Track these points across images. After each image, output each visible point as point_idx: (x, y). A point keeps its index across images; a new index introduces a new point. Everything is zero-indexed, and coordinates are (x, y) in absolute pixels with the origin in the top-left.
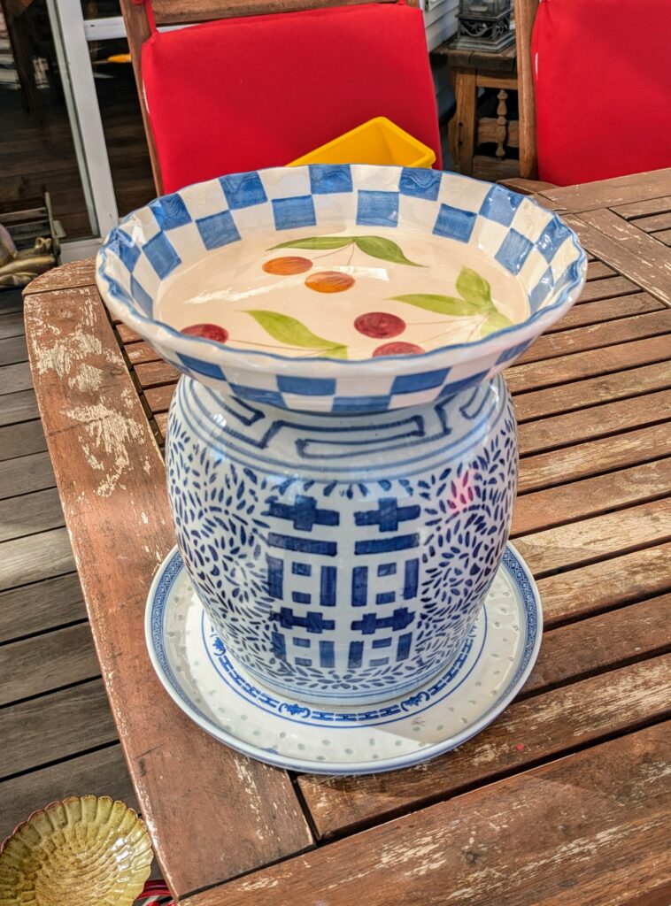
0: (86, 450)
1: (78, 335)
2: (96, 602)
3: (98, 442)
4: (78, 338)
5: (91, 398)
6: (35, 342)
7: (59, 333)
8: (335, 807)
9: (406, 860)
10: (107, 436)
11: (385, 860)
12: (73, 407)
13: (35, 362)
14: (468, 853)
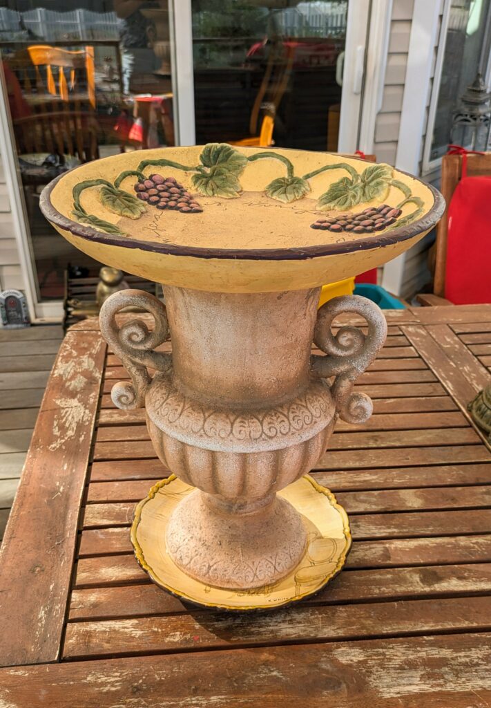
0: (55, 423)
1: (85, 358)
2: (17, 507)
3: (64, 420)
4: (83, 359)
5: (72, 395)
6: (60, 358)
7: (76, 355)
8: (77, 644)
9: (100, 681)
10: (70, 418)
11: (88, 679)
12: (61, 398)
13: (55, 369)
14: (135, 687)
